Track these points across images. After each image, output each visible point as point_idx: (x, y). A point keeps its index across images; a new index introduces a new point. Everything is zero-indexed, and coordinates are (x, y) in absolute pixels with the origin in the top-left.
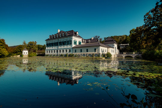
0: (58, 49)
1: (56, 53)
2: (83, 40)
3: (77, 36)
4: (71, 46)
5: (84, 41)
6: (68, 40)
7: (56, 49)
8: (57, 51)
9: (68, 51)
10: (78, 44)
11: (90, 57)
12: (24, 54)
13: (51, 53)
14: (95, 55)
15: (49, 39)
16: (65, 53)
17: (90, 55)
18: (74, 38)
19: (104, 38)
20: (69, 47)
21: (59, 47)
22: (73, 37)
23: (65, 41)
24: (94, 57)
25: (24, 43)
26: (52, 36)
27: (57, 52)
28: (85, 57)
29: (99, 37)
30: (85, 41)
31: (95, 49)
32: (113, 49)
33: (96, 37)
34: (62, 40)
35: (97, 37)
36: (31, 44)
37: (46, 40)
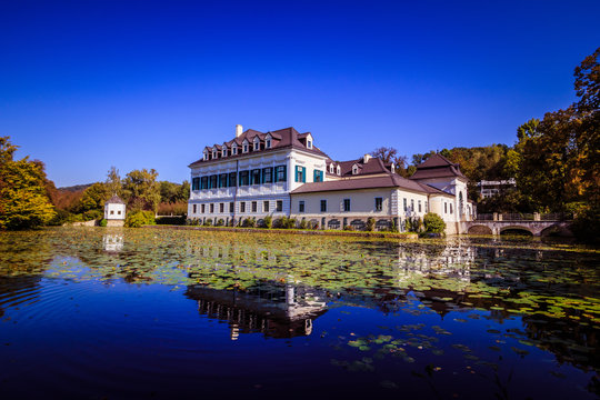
0: (235, 198)
1: (226, 214)
2: (332, 166)
3: (309, 151)
4: (285, 189)
5: (335, 169)
6: (274, 165)
7: (226, 199)
8: (232, 205)
9: (273, 205)
10: (310, 178)
11: (357, 231)
12: (110, 217)
13: (207, 215)
14: (378, 223)
15: (202, 161)
16: (260, 214)
17: (356, 222)
18: (296, 158)
19: (414, 156)
20: (277, 190)
21: (241, 193)
22: (293, 154)
23: (262, 167)
24: (375, 231)
25: (113, 176)
26: (214, 150)
27: (232, 210)
28: (340, 230)
29: (392, 153)
30: (339, 168)
31: (379, 202)
32: (449, 200)
33: (383, 151)
34: (250, 164)
35: (387, 153)
36: (136, 179)
37: (193, 165)
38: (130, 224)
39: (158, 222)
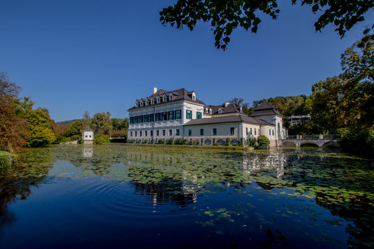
0: (153, 128)
1: (149, 136)
2: (207, 109)
3: (194, 101)
4: (181, 123)
5: (209, 111)
6: (174, 110)
7: (149, 129)
8: (152, 132)
9: (174, 132)
10: (194, 117)
11: (221, 146)
12: (85, 139)
13: (138, 137)
14: (232, 141)
15: (134, 108)
16: (168, 137)
17: (220, 141)
18: (187, 106)
19: (254, 102)
20: (176, 123)
21: (156, 125)
22: (185, 104)
23: (168, 111)
24: (230, 146)
25: (86, 116)
26: (142, 101)
27: (152, 135)
28: (211, 145)
29: (240, 101)
30: (211, 110)
31: (232, 129)
32: (273, 128)
33: (235, 100)
34: (161, 109)
35: (238, 101)
36: (99, 118)
37: (130, 110)
38: (96, 143)
39: (112, 141)
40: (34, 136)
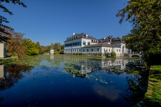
0: (72, 49)
1: (71, 52)
3: (86, 38)
4: (81, 47)
6: (79, 42)
7: (70, 49)
8: (72, 50)
9: (79, 50)
10: (87, 44)
11: (94, 56)
12: (51, 52)
13: (67, 52)
14: (98, 54)
15: (66, 41)
16: (76, 52)
17: (94, 54)
18: (83, 40)
20: (79, 47)
21: (73, 48)
22: (82, 39)
23: (77, 42)
24: (97, 56)
25: (52, 44)
27: (72, 51)
28: (91, 56)
31: (98, 49)
34: (74, 41)
36: (56, 45)
37: (65, 42)
38: (54, 54)
39: (60, 53)
40: (32, 52)
